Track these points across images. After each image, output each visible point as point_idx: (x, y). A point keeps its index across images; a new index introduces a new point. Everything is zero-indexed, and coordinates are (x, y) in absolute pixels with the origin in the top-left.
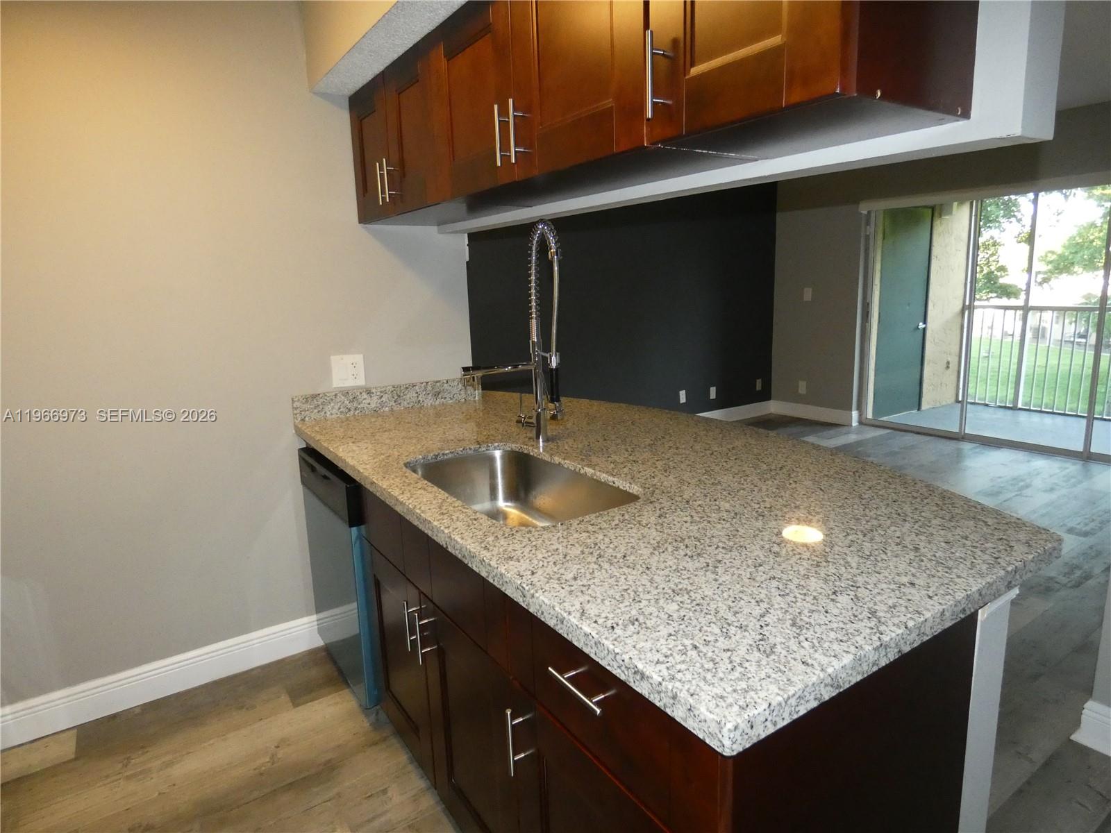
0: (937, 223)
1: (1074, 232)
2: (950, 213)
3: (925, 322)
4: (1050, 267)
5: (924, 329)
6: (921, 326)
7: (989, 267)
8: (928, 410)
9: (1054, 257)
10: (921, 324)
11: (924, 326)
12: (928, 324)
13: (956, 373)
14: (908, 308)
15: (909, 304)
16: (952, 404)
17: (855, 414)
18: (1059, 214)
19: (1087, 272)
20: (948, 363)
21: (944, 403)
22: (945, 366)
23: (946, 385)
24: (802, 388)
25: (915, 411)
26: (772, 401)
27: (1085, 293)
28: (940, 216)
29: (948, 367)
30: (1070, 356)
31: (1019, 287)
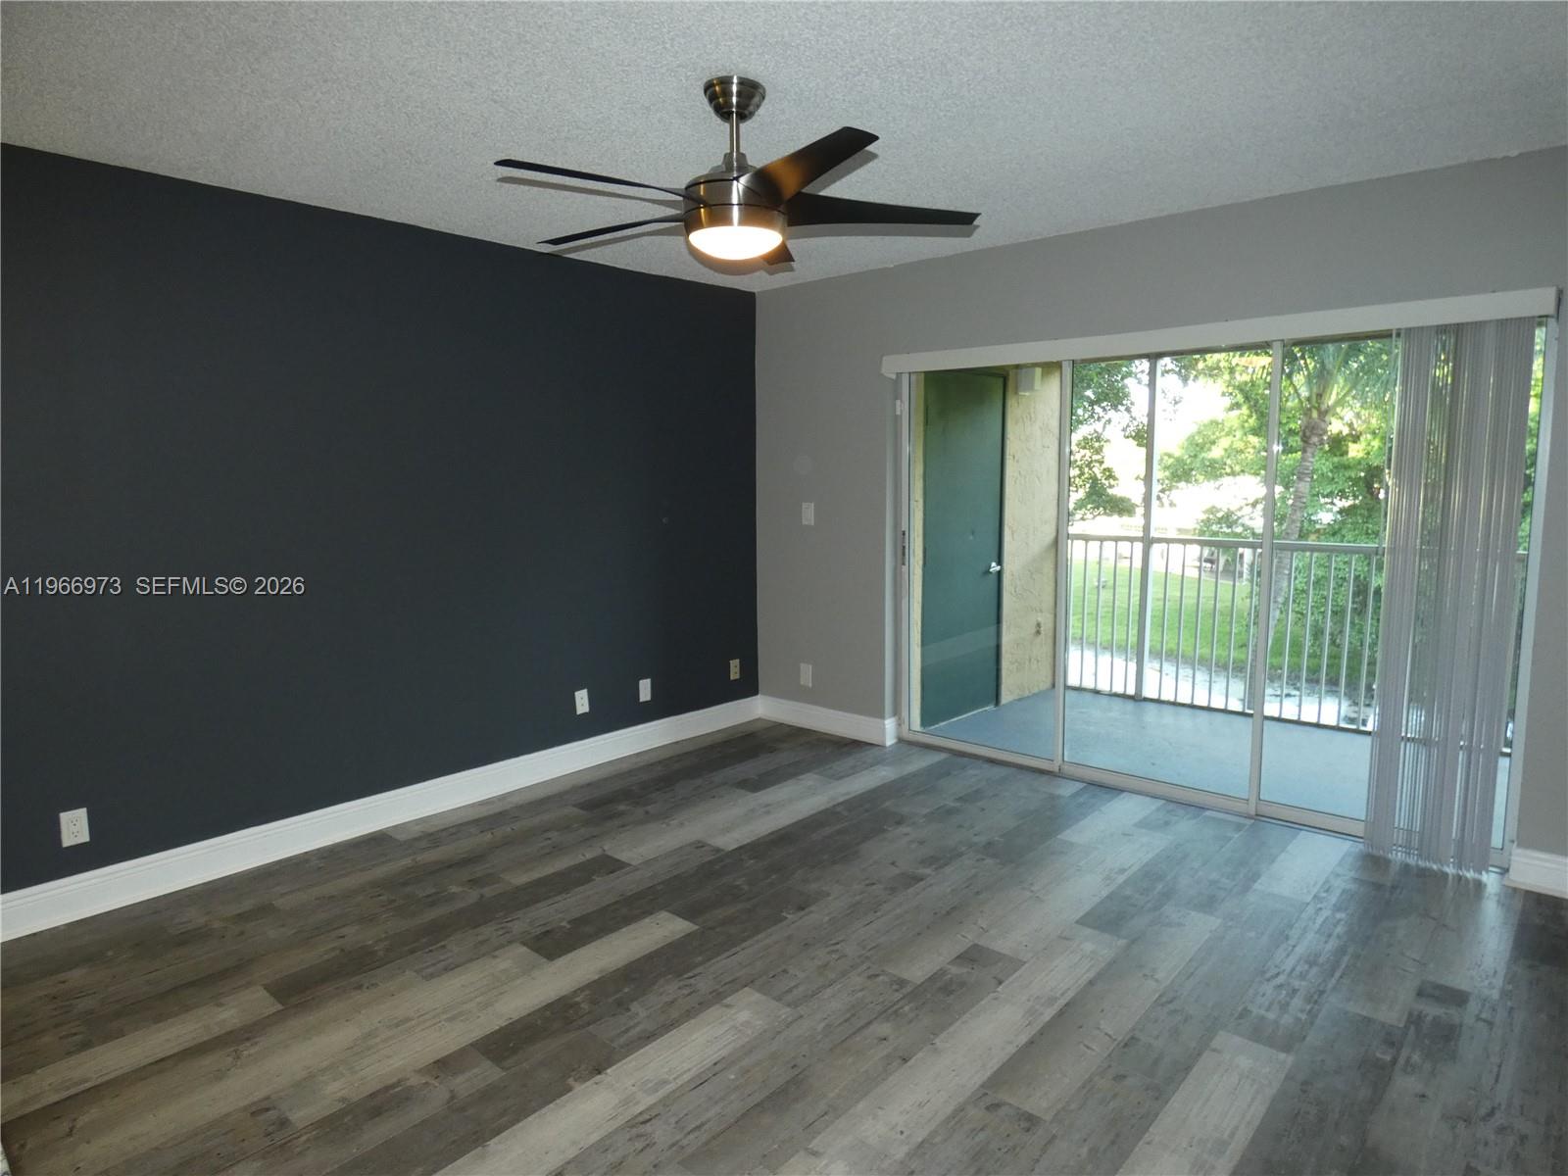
0: (1011, 402)
1: (1194, 429)
2: (1031, 388)
3: (1000, 562)
4: (1167, 473)
5: (999, 574)
6: (994, 567)
7: (1091, 469)
8: (1011, 703)
9: (1171, 461)
10: (994, 564)
11: (998, 568)
12: (1005, 565)
13: (1050, 641)
14: (971, 538)
15: (973, 533)
16: (1047, 689)
17: (890, 724)
18: (1176, 403)
19: (1209, 481)
20: (1039, 625)
21: (1036, 690)
22: (1034, 630)
23: (1038, 661)
24: (806, 675)
25: (990, 708)
26: (759, 696)
27: (1208, 506)
28: (1016, 393)
29: (1038, 632)
30: (1197, 585)
31: (1133, 501)
